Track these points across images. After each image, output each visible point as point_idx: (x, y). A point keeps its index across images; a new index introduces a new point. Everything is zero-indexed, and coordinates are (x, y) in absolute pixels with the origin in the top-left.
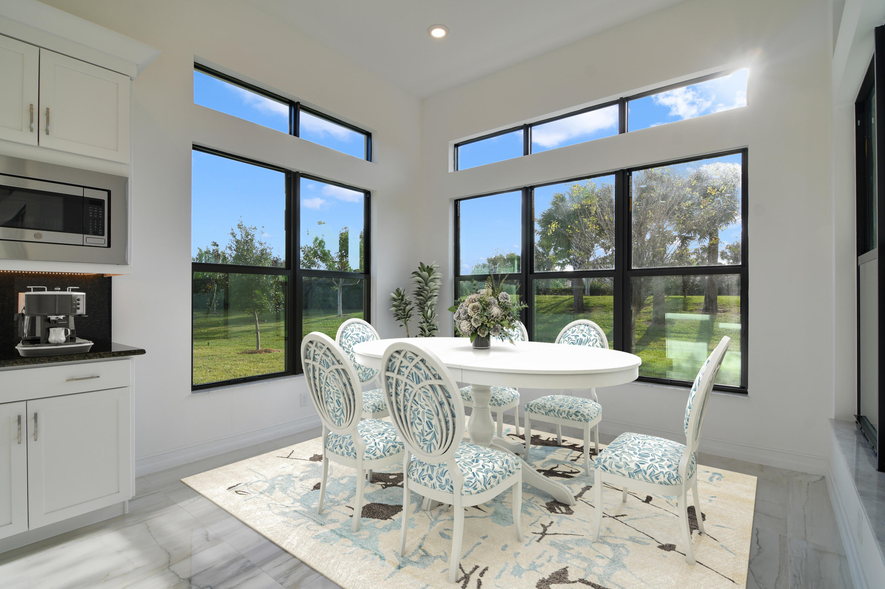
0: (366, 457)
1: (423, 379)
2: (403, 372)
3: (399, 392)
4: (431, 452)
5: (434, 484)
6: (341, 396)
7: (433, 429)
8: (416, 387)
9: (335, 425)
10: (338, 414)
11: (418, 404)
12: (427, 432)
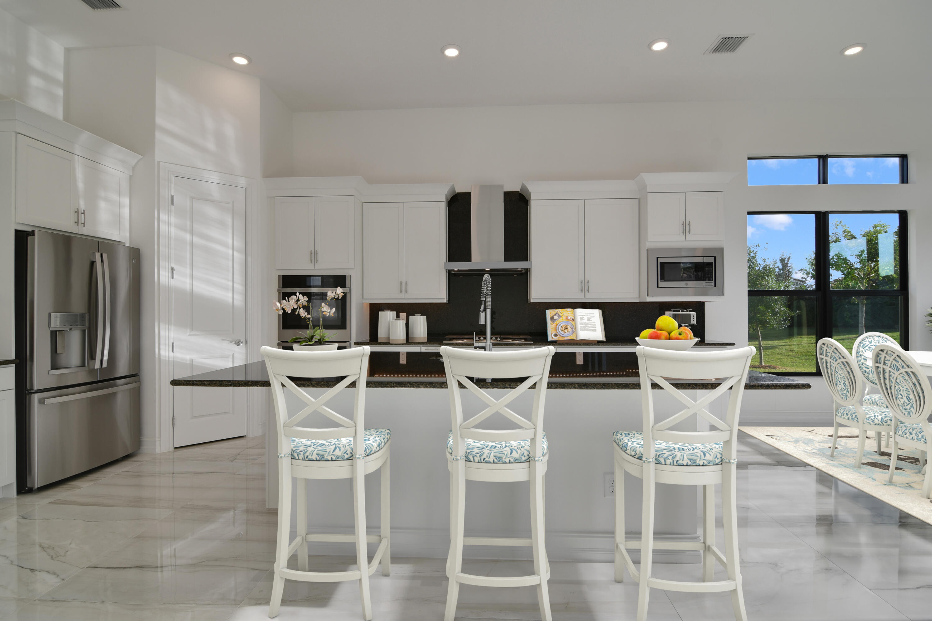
0: (866, 422)
1: (901, 368)
2: (887, 364)
3: (886, 377)
4: (910, 416)
5: (913, 438)
6: (846, 380)
7: (911, 401)
8: (897, 373)
9: (843, 400)
10: (845, 392)
11: (899, 384)
12: (906, 403)
